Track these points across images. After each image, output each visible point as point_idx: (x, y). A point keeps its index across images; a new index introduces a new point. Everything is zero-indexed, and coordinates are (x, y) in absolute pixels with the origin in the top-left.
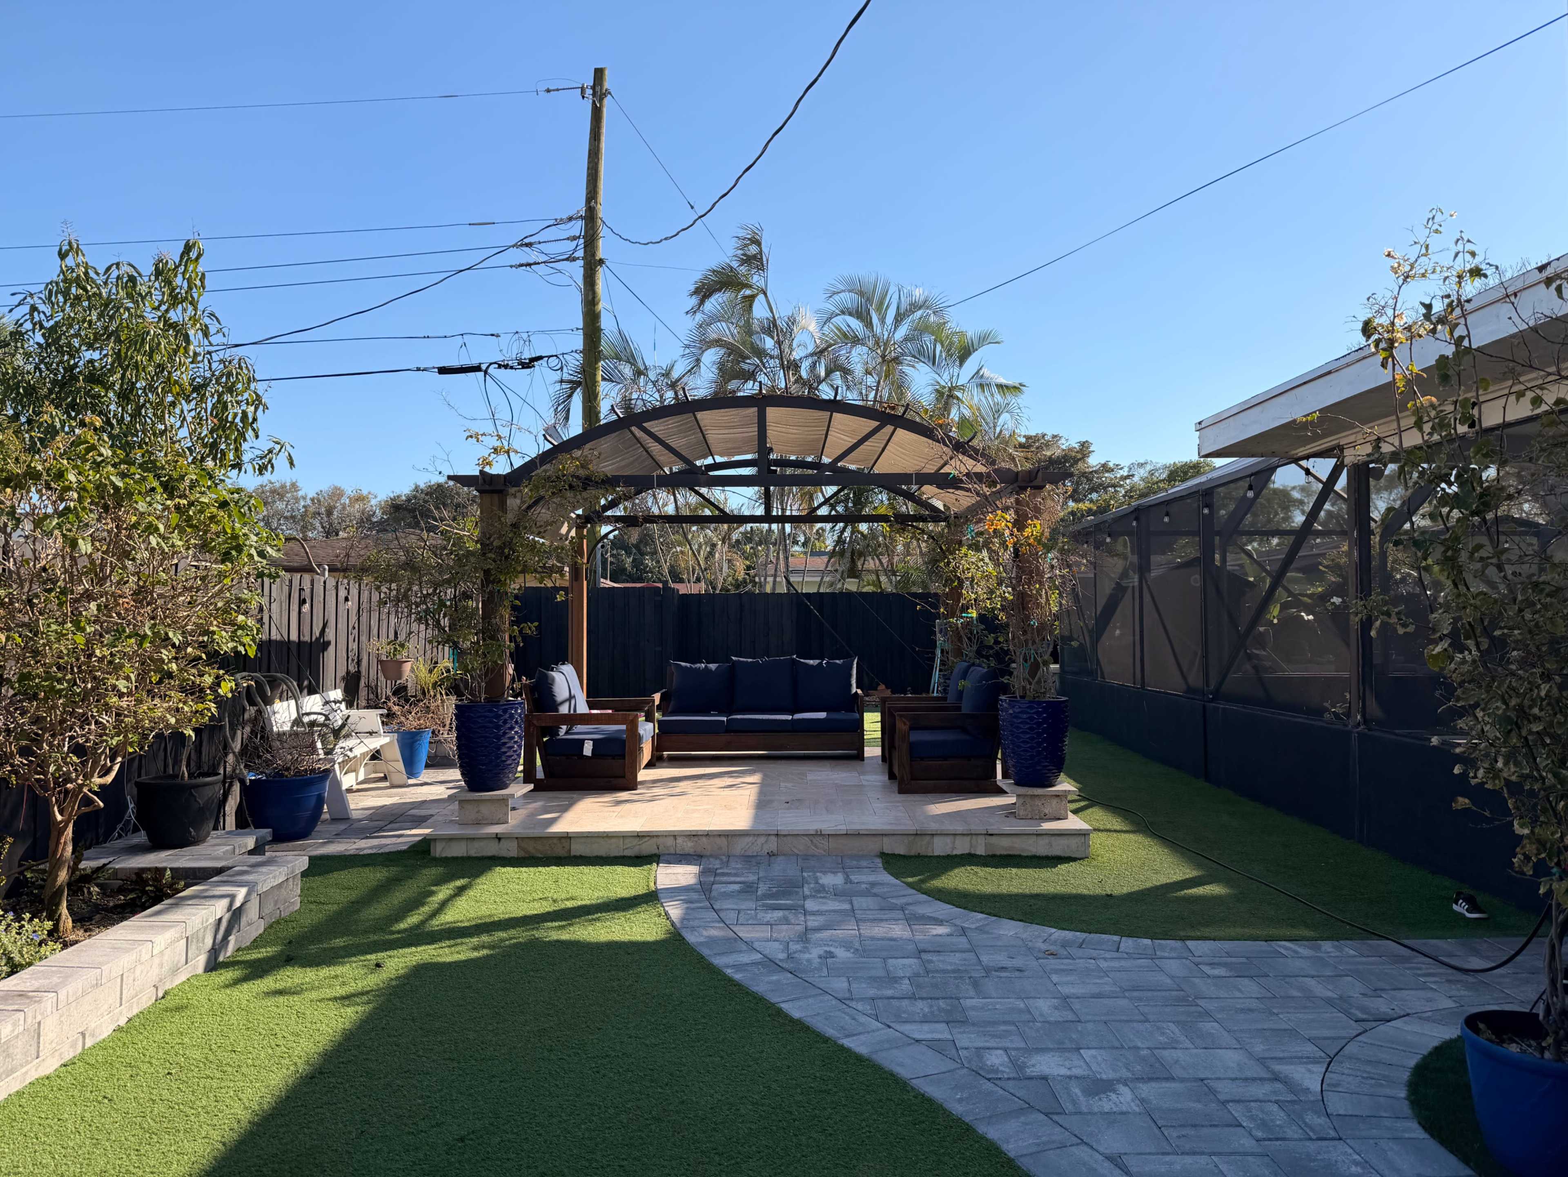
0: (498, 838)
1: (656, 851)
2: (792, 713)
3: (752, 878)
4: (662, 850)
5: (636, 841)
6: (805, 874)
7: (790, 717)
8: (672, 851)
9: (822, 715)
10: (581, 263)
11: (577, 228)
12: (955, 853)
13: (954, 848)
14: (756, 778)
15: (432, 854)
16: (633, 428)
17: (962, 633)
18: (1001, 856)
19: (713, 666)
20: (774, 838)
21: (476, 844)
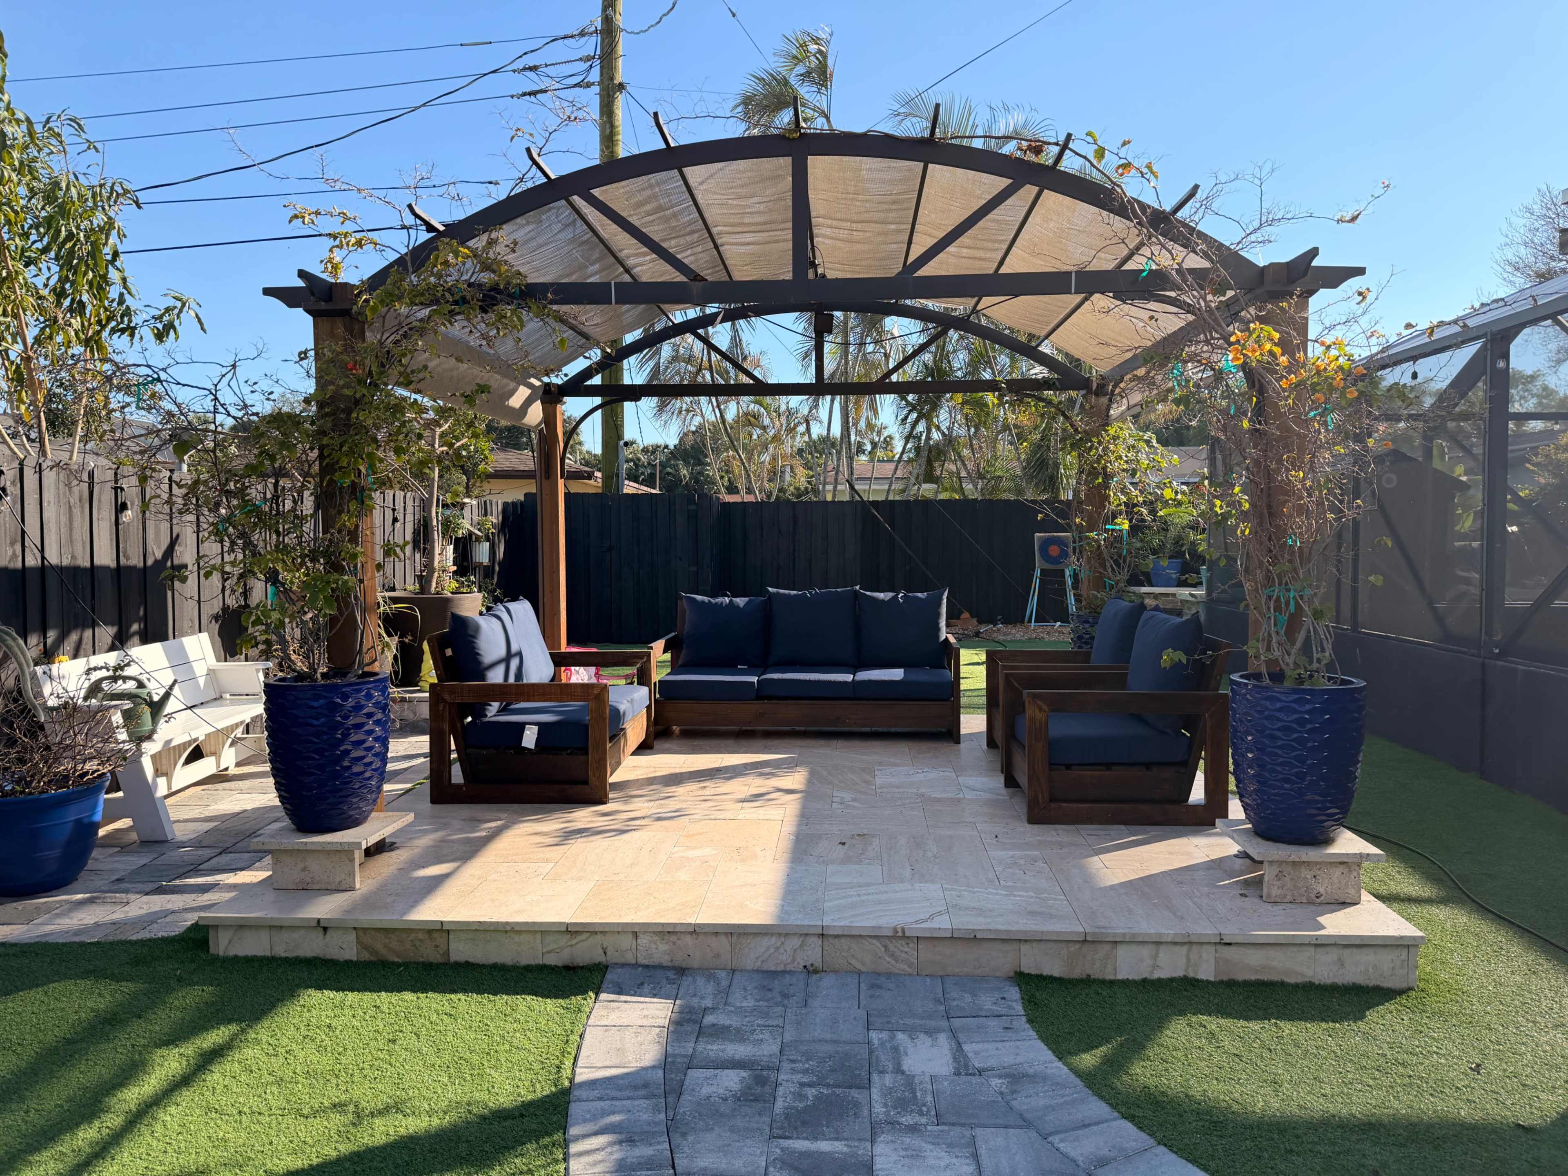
0: (323, 927)
1: (599, 958)
2: (855, 668)
3: (768, 1048)
4: (613, 957)
5: (564, 940)
6: (873, 1035)
7: (849, 678)
8: (630, 958)
9: (896, 674)
10: (596, 89)
11: (591, 45)
12: (1156, 975)
13: (1155, 967)
14: (796, 779)
15: (212, 950)
16: (576, 199)
17: (1106, 555)
18: (1246, 984)
19: (741, 601)
20: (817, 942)
21: (285, 935)
